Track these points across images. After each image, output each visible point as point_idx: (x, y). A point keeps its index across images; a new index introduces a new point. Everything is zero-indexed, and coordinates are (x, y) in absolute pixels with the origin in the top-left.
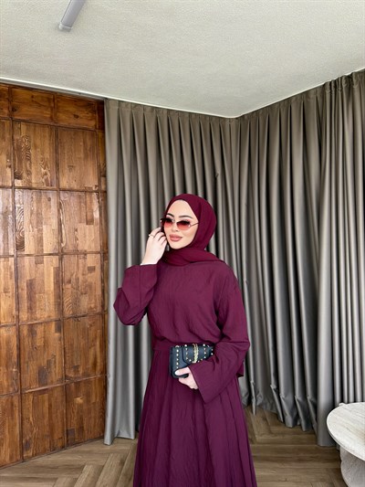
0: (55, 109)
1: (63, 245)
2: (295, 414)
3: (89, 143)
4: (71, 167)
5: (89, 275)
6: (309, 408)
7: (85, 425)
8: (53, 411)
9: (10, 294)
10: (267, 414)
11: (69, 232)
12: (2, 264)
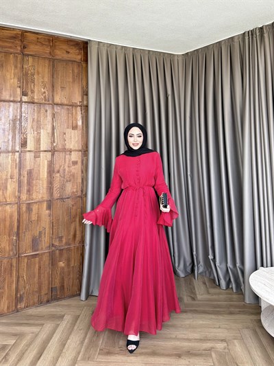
1: (54, 145)
2: (228, 279)
3: (76, 71)
4: (63, 88)
5: (73, 167)
6: (238, 273)
7: (65, 285)
8: (42, 272)
9: (15, 180)
10: (206, 279)
11: (60, 135)
12: (10, 158)
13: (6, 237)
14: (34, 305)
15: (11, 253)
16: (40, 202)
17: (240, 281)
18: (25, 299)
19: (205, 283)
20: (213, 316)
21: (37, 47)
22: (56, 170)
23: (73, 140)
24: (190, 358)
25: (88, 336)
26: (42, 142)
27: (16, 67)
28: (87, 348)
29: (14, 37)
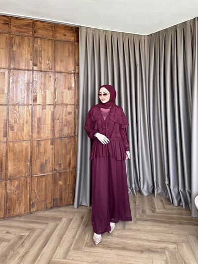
1: (56, 100)
2: (179, 199)
3: (71, 48)
4: (61, 61)
5: (69, 116)
6: (186, 195)
7: (63, 197)
8: (47, 187)
9: (29, 124)
10: (163, 198)
11: (59, 94)
12: (25, 109)
13: (23, 163)
14: (42, 210)
15: (27, 174)
16: (46, 140)
17: (188, 201)
18: (35, 206)
19: (162, 201)
20: (167, 225)
21: (43, 32)
22: (57, 118)
23: (69, 97)
24: (149, 253)
25: (78, 233)
26: (47, 98)
27: (29, 46)
28: (77, 242)
29: (28, 25)
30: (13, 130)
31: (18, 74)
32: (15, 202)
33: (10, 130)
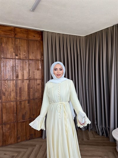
0: (28, 34)
1: (30, 77)
3: (38, 45)
4: (33, 53)
5: (38, 86)
6: (107, 129)
7: (36, 133)
9: (14, 92)
10: (93, 132)
11: (32, 73)
12: (12, 82)
13: (12, 115)
14: (24, 141)
15: (14, 121)
16: (25, 101)
17: (107, 133)
20: (96, 147)
21: (21, 34)
22: (31, 88)
23: (38, 75)
26: (25, 76)
27: (12, 43)
29: (11, 30)
30: (5, 95)
31: (6, 61)
32: (8, 137)
33: (3, 95)
